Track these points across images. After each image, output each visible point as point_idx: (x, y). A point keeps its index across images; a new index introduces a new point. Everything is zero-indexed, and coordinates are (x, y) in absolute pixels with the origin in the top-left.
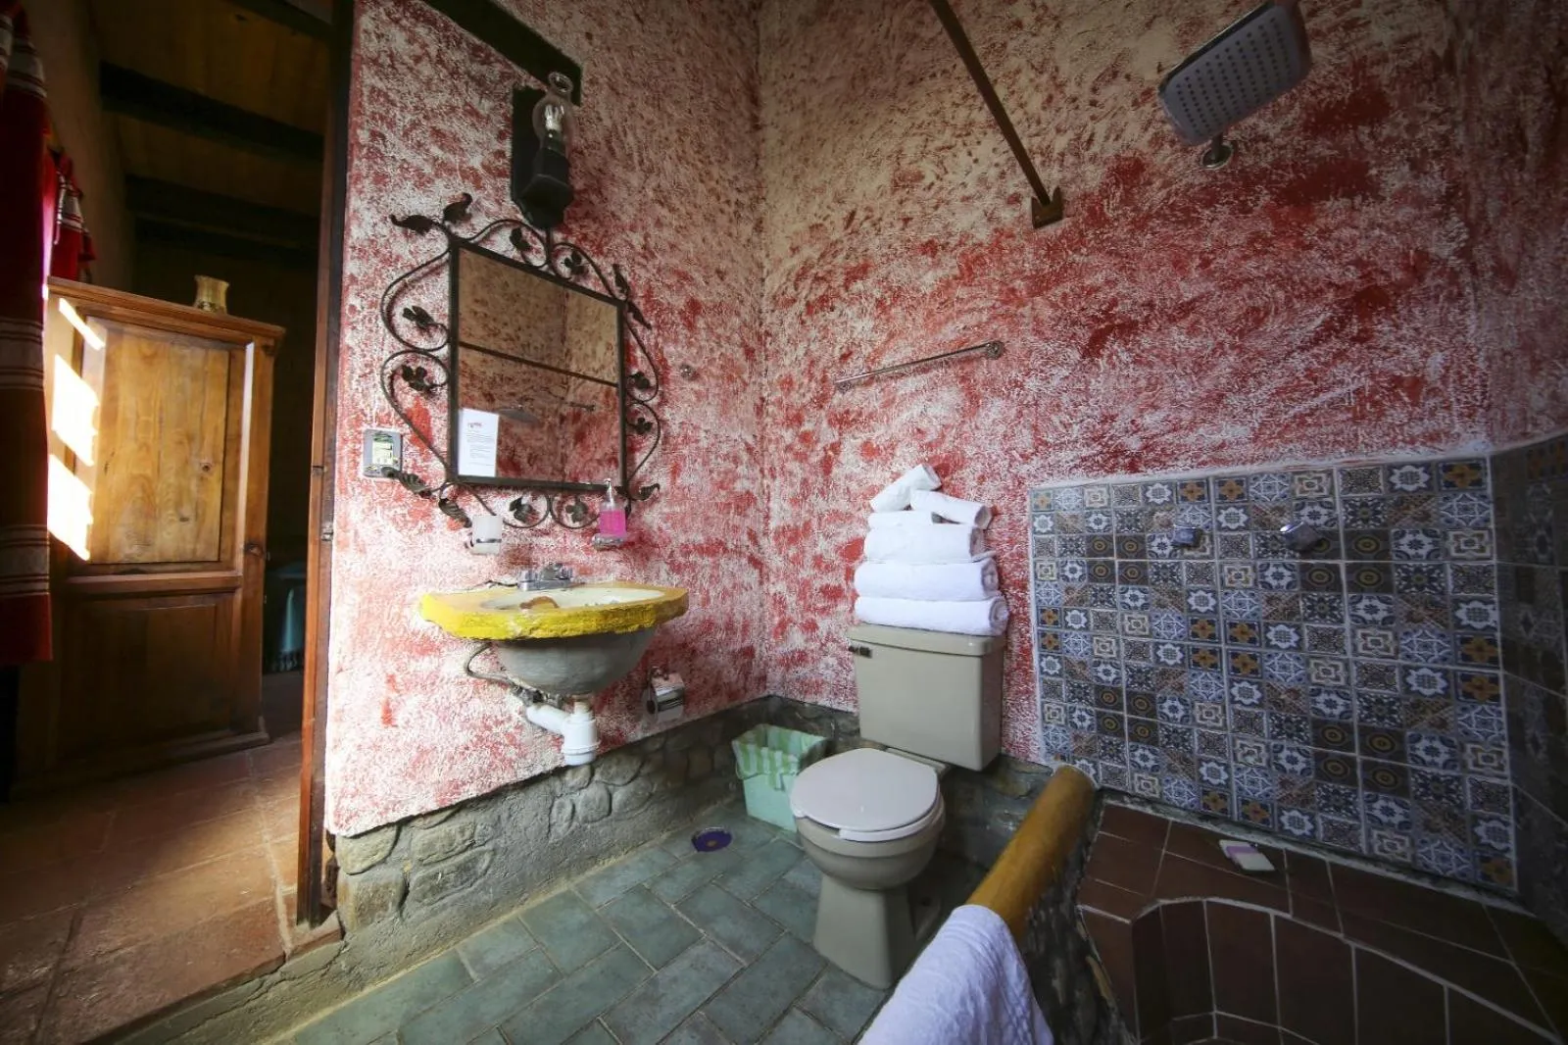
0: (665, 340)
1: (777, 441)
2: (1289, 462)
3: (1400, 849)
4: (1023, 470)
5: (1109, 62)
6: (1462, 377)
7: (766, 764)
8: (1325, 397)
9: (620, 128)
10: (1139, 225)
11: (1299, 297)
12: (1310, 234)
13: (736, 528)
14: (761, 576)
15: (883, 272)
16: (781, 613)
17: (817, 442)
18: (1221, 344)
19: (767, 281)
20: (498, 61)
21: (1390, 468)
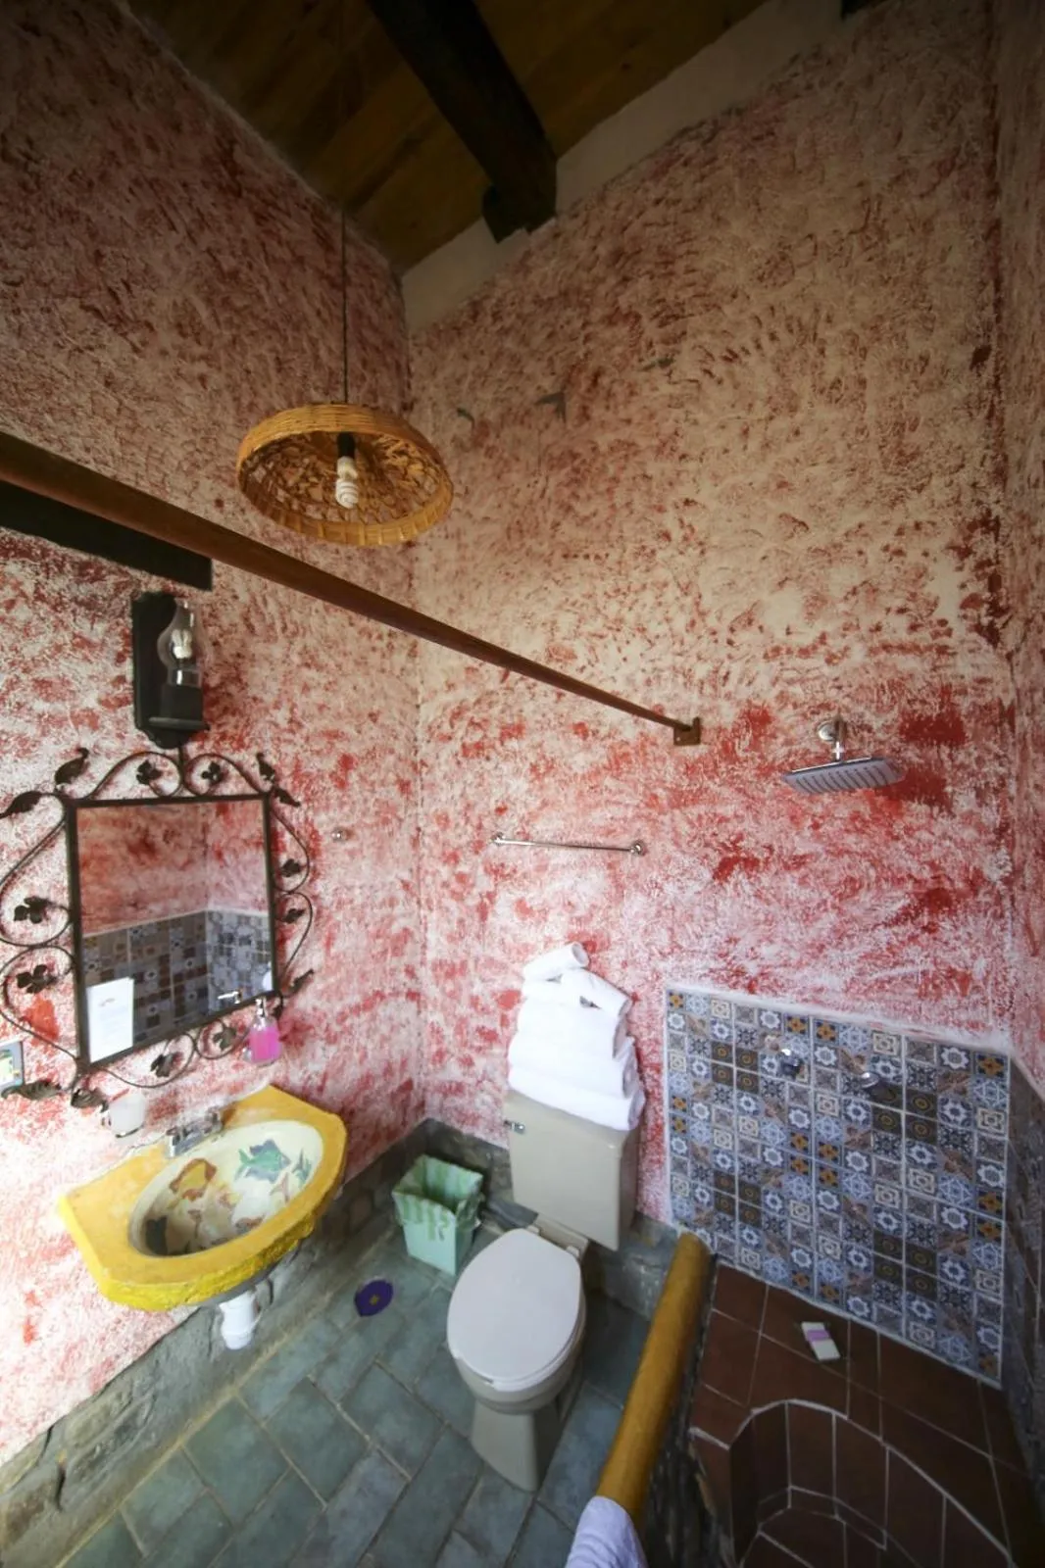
0: (316, 811)
1: (434, 874)
2: (869, 1017)
3: (928, 1338)
4: (662, 966)
5: (746, 607)
6: (997, 983)
7: (425, 1217)
8: (899, 971)
9: (259, 599)
10: (765, 771)
11: (887, 880)
12: (898, 828)
13: (393, 971)
14: (419, 1006)
15: (537, 738)
16: (439, 1042)
17: (473, 885)
18: (825, 902)
19: (422, 707)
20: (111, 572)
21: (942, 1047)
